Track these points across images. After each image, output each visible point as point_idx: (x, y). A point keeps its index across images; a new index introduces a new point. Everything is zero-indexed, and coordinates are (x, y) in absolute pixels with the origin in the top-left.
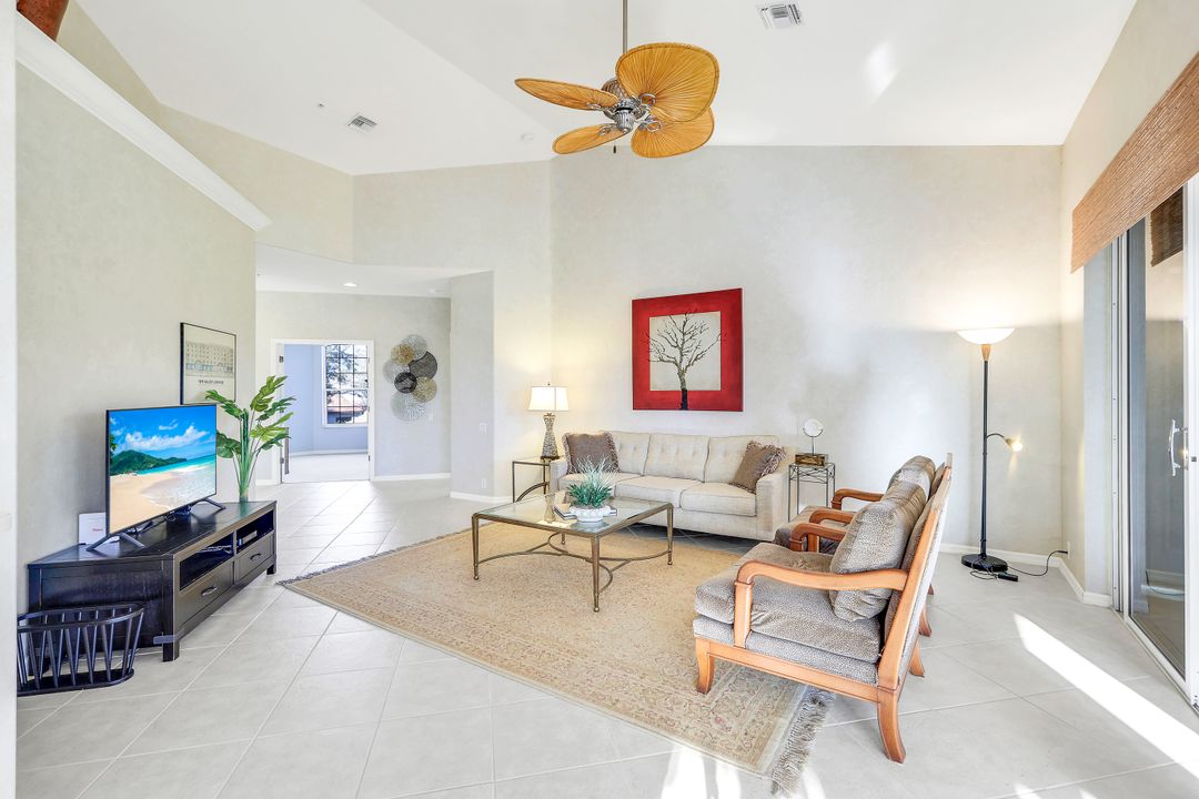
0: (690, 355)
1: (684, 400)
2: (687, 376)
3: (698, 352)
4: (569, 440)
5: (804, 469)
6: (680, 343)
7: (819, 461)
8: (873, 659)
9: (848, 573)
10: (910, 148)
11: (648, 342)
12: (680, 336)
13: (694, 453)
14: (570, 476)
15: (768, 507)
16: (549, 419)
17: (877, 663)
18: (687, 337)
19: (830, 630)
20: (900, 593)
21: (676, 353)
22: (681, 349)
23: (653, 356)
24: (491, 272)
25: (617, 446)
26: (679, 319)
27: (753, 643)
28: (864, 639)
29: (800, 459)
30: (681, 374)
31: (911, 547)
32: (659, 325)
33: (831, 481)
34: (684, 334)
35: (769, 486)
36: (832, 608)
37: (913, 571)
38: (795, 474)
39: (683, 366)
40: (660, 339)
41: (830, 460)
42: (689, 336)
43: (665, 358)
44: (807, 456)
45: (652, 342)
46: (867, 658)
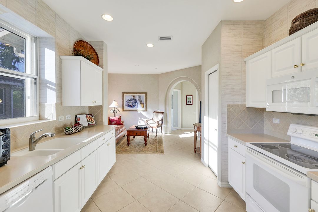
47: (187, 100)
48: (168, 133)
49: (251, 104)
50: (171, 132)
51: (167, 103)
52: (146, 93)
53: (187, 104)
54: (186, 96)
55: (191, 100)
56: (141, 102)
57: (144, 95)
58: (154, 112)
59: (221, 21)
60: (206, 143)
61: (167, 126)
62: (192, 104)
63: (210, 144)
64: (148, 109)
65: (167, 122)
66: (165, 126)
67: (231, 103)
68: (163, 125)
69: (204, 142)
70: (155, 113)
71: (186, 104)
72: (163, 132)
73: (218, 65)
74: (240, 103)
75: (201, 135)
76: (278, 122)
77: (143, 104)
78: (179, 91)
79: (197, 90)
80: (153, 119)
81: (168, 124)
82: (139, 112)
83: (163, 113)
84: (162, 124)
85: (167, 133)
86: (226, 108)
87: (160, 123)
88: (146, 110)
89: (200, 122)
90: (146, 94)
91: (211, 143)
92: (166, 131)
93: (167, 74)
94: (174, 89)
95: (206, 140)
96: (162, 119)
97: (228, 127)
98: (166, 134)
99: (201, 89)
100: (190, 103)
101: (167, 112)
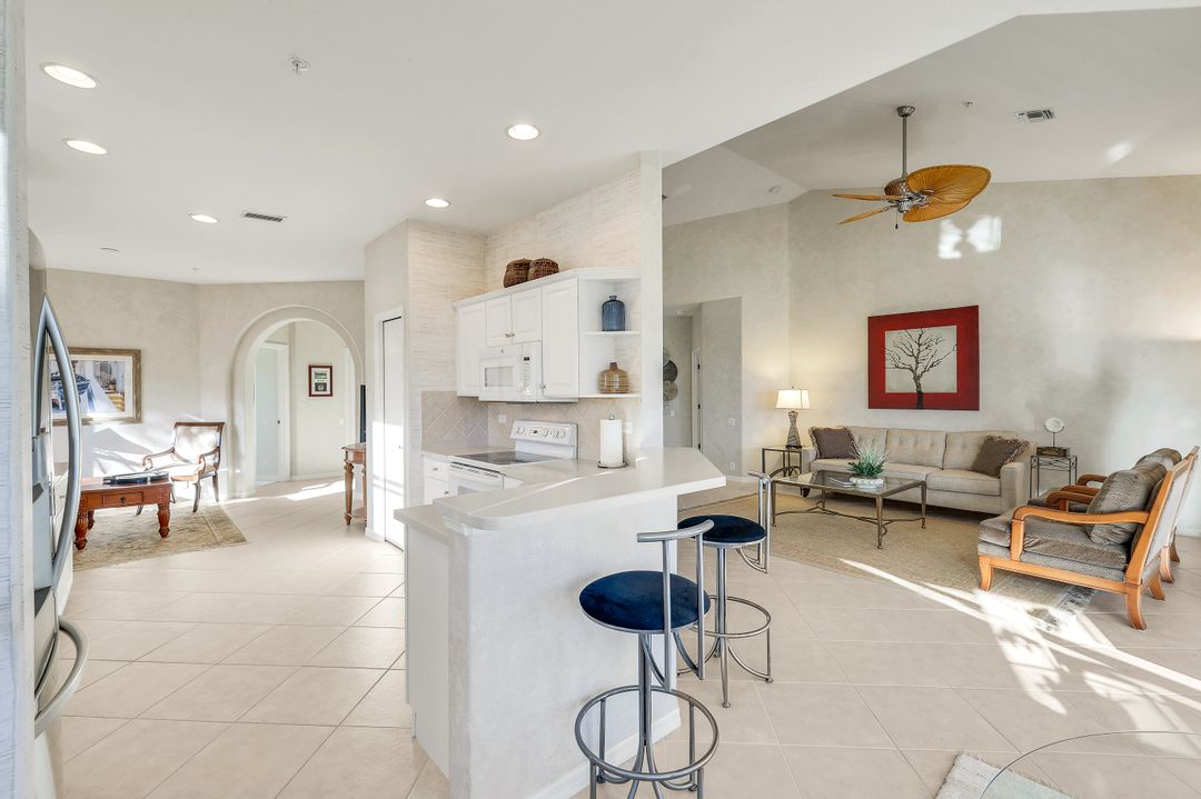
0: (925, 363)
1: (919, 400)
2: (922, 381)
3: (934, 359)
4: (815, 433)
5: (1043, 459)
6: (916, 353)
7: (1063, 453)
8: (1122, 567)
9: (1102, 513)
10: (1157, 179)
11: (884, 352)
12: (915, 347)
13: (932, 445)
14: (818, 461)
15: (1012, 489)
16: (793, 415)
17: (1124, 570)
18: (922, 348)
19: (1087, 550)
20: (1143, 525)
21: (912, 361)
22: (917, 358)
23: (888, 364)
24: (740, 298)
25: (856, 439)
26: (915, 333)
27: (1025, 558)
28: (1113, 555)
29: (1041, 451)
30: (917, 378)
31: (1153, 496)
32: (893, 339)
33: (1073, 471)
34: (920, 345)
35: (1013, 472)
36: (1089, 537)
37: (1153, 511)
38: (1036, 464)
39: (919, 372)
40: (894, 349)
41: (1072, 453)
42: (924, 347)
43: (901, 365)
44: (1048, 449)
45: (887, 352)
46: (1117, 566)
47: (314, 381)
48: (244, 494)
49: (464, 391)
50: (253, 492)
51: (237, 391)
52: (139, 351)
53: (314, 392)
54: (310, 367)
55: (327, 381)
56: (111, 387)
57: (128, 361)
58: (178, 424)
59: (407, 220)
60: (379, 487)
61: (238, 471)
62: (331, 395)
63: (388, 486)
64: (148, 416)
65: (236, 458)
66: (231, 472)
67: (430, 389)
68: (222, 470)
69: (373, 485)
70: (180, 428)
71: (311, 395)
72: (223, 496)
73: (401, 308)
74: (446, 389)
75: (364, 472)
76: (504, 421)
77: (123, 394)
78: (283, 349)
79: (348, 350)
80: (173, 451)
81: (244, 464)
82: (98, 428)
83: (220, 426)
84: (216, 466)
85: (237, 494)
86: (419, 399)
87: (210, 461)
88: (137, 419)
89: (363, 439)
90: (137, 355)
91: (390, 482)
92: (235, 491)
93: (236, 289)
94: (267, 341)
95: (378, 478)
96: (218, 449)
97: (424, 437)
98: (234, 498)
99: (363, 350)
100: (325, 390)
101: (239, 423)
